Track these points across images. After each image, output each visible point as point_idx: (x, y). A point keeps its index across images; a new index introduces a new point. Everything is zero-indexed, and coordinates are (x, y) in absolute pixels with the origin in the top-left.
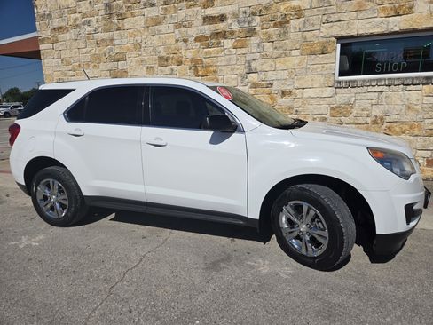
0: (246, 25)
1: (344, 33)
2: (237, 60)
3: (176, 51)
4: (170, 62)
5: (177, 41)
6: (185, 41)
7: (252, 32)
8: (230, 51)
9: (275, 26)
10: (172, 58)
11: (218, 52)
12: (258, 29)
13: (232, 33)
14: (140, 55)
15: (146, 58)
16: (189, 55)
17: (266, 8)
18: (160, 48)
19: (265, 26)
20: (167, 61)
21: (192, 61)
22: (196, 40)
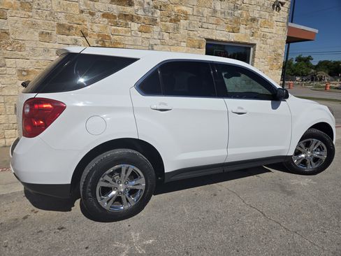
0: (150, 14)
1: (210, 37)
2: (142, 42)
3: (81, 23)
4: (73, 31)
6: (92, 14)
7: (154, 21)
8: (137, 34)
9: (171, 21)
10: (76, 28)
11: (126, 32)
12: (158, 20)
13: (139, 18)
14: (29, 16)
15: (40, 22)
16: (96, 29)
17: (165, 6)
18: (60, 15)
19: (164, 19)
20: (69, 30)
21: (99, 36)
22: (104, 15)
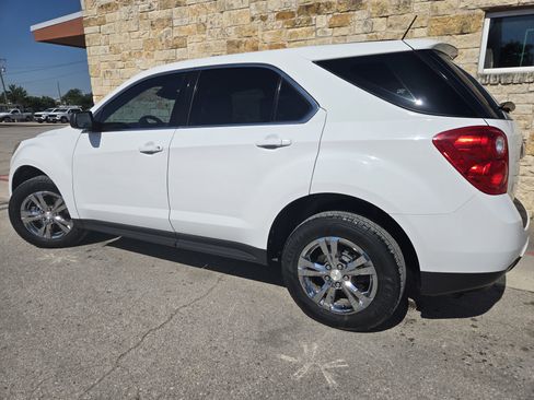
3: (251, 33)
4: (242, 47)
5: (253, 19)
6: (264, 19)
7: (356, 3)
8: (324, 32)
10: (246, 43)
11: (308, 33)
13: (329, 5)
14: (204, 39)
15: (212, 44)
16: (268, 38)
18: (230, 30)
20: (238, 46)
21: (270, 48)
22: (278, 17)
